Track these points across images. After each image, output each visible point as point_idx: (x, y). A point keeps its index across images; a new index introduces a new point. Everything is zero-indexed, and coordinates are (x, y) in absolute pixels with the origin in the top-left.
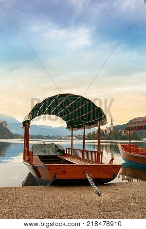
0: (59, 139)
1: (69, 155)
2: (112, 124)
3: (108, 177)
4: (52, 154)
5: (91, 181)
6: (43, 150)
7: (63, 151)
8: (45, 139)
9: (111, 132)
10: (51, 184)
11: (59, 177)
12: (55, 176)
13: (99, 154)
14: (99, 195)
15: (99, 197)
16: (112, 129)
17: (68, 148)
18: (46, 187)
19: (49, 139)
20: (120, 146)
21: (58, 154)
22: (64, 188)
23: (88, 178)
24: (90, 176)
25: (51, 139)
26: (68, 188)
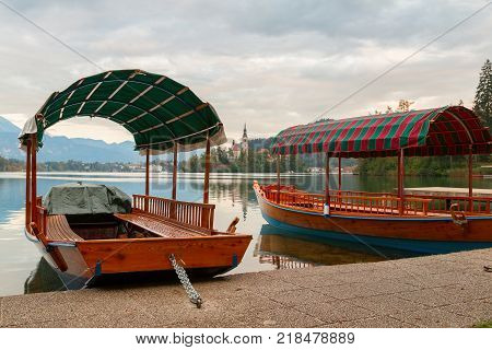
0: (123, 171)
1: (141, 211)
2: (245, 135)
3: (222, 263)
4: (100, 209)
5: (182, 275)
6: (79, 200)
7: (127, 203)
8: (87, 171)
9: (243, 154)
10: (90, 286)
11: (107, 269)
12: (98, 267)
13: (207, 211)
14: (199, 305)
15: (199, 310)
16: (246, 147)
17: (139, 197)
18: (77, 293)
19: (98, 170)
20: (257, 189)
21: (115, 210)
22: (121, 293)
23: (176, 267)
24: (181, 264)
25: (104, 170)
26: (129, 292)
